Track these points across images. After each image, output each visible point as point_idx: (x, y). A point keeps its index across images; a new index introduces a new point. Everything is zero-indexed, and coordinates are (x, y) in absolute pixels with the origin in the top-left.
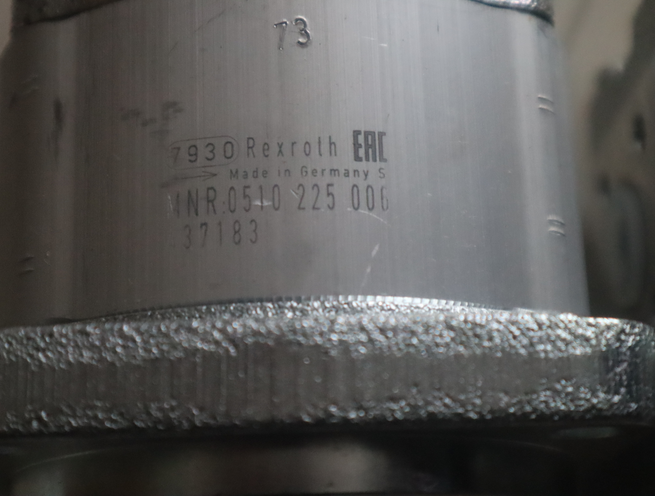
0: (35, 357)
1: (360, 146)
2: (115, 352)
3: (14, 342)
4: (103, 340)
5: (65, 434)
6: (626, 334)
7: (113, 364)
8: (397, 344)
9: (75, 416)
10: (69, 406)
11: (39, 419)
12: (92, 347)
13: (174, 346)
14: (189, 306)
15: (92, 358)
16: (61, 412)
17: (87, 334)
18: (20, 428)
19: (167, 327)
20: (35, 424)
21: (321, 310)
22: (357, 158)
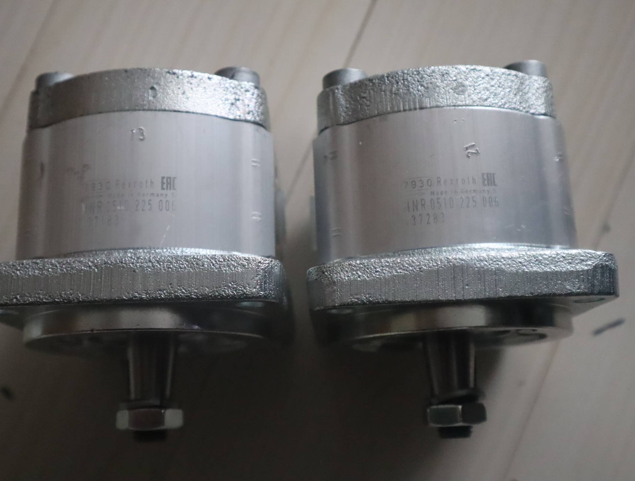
0: (16, 273)
1: (164, 183)
2: (49, 271)
3: (7, 267)
4: (44, 266)
5: (27, 304)
6: (261, 263)
7: (47, 276)
8: (164, 267)
9: (31, 297)
10: (29, 293)
11: (16, 298)
12: (39, 269)
13: (72, 268)
14: (88, 251)
15: (39, 273)
16: (26, 296)
17: (37, 264)
18: (8, 302)
19: (70, 260)
20: (15, 300)
21: (142, 253)
22: (163, 189)
